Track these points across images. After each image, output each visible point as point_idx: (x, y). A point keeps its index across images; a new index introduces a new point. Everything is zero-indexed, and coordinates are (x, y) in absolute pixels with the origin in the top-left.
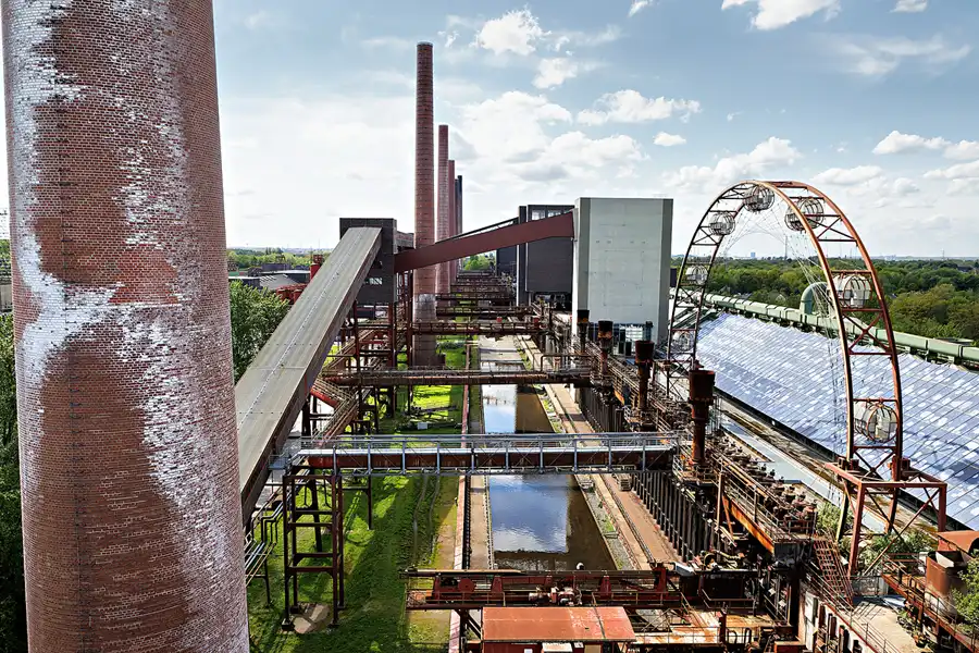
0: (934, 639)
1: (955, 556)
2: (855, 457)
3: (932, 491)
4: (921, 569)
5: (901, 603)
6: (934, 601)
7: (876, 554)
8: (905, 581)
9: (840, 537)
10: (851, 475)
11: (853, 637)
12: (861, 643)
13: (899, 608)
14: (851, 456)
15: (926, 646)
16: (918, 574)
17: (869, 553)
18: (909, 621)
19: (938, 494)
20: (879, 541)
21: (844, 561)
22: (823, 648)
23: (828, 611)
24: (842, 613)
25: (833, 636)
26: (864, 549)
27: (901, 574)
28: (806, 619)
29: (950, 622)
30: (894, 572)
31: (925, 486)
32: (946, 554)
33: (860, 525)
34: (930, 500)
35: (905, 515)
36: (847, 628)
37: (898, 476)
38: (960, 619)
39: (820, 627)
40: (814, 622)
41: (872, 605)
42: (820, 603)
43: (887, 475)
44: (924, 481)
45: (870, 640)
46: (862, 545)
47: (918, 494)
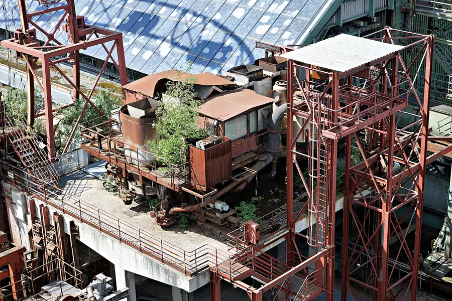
0: (139, 191)
1: (144, 104)
2: (31, 27)
3: (109, 44)
4: (115, 128)
5: (103, 170)
6: (134, 155)
7: (70, 128)
8: (105, 145)
9: (32, 122)
10: (31, 49)
11: (68, 219)
12: (77, 223)
13: (102, 174)
14: (27, 27)
15: (133, 202)
16: (114, 133)
17: (62, 128)
18: (114, 183)
19: (116, 48)
20: (69, 113)
21: (42, 146)
22: (41, 243)
23: (38, 203)
24: (53, 200)
25: (49, 227)
26: (57, 126)
27: (100, 138)
28: (17, 220)
29: (150, 170)
30: (94, 139)
31: (101, 41)
32: (136, 105)
33: (50, 103)
34: (110, 56)
35: (88, 80)
36: (60, 213)
37: (77, 37)
38: (159, 165)
39: (34, 222)
40: (26, 220)
41: (78, 182)
42: (29, 198)
43: (64, 39)
44: (101, 36)
45: (84, 216)
46: (55, 121)
47: (97, 52)
